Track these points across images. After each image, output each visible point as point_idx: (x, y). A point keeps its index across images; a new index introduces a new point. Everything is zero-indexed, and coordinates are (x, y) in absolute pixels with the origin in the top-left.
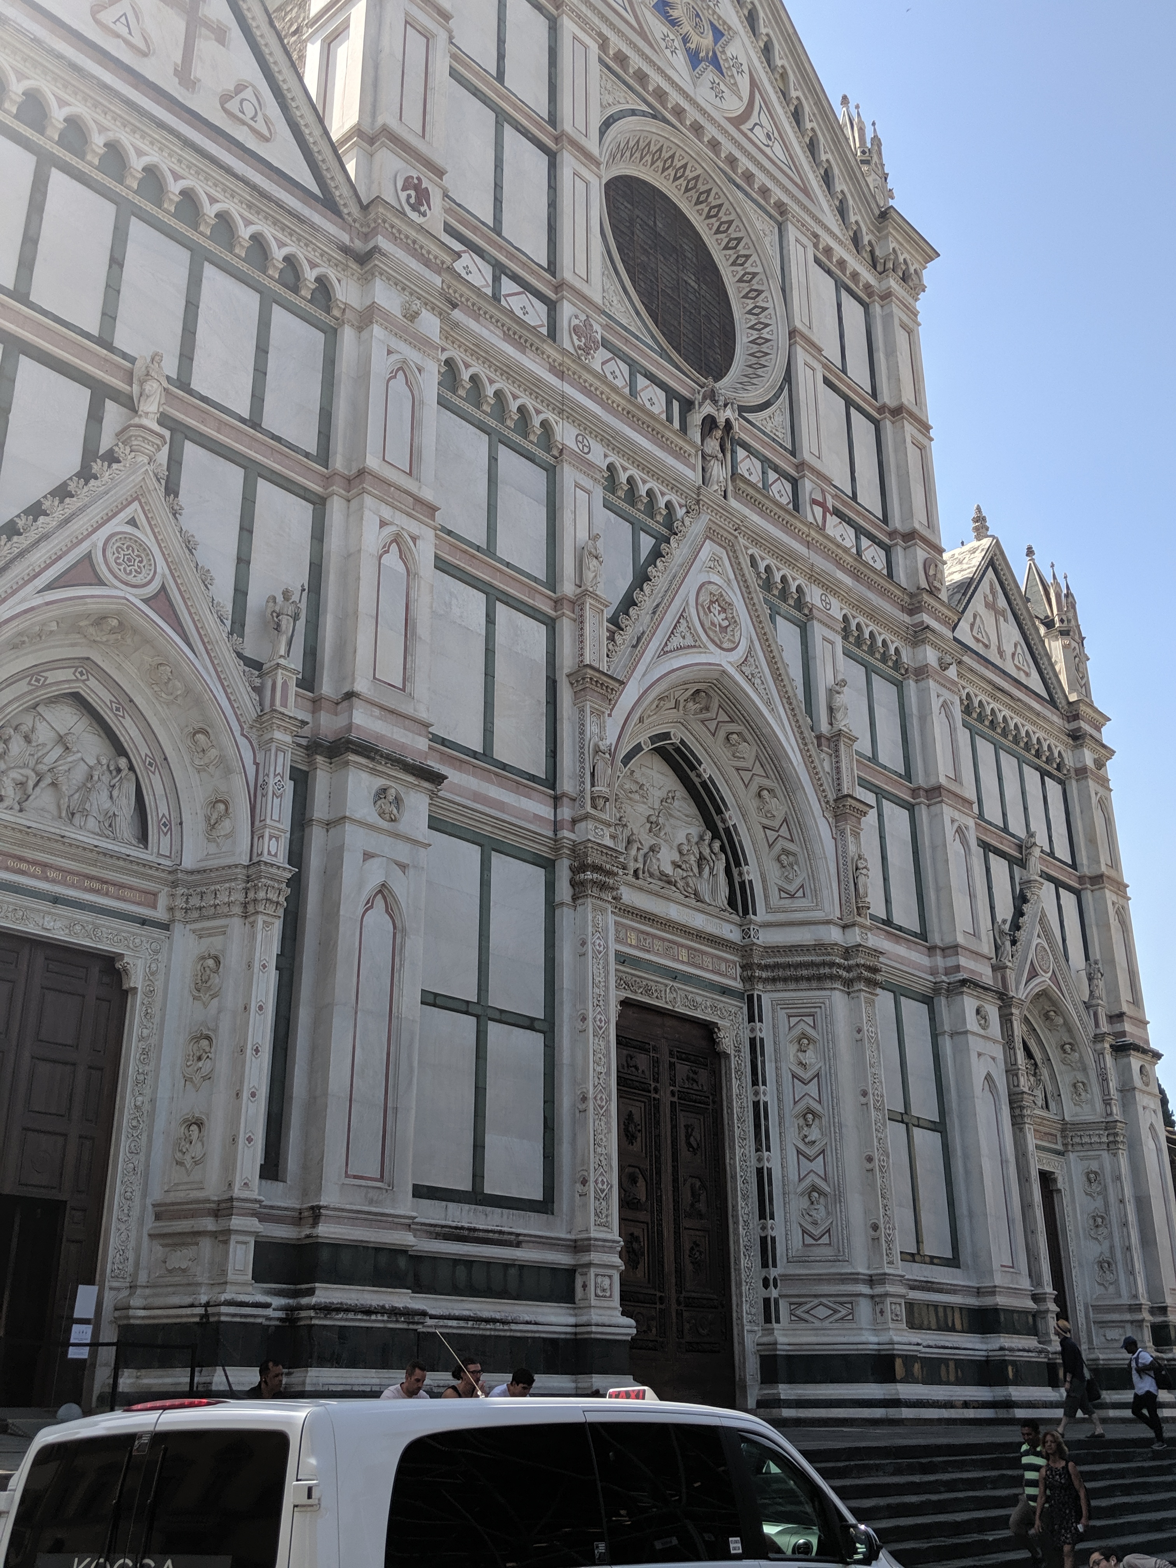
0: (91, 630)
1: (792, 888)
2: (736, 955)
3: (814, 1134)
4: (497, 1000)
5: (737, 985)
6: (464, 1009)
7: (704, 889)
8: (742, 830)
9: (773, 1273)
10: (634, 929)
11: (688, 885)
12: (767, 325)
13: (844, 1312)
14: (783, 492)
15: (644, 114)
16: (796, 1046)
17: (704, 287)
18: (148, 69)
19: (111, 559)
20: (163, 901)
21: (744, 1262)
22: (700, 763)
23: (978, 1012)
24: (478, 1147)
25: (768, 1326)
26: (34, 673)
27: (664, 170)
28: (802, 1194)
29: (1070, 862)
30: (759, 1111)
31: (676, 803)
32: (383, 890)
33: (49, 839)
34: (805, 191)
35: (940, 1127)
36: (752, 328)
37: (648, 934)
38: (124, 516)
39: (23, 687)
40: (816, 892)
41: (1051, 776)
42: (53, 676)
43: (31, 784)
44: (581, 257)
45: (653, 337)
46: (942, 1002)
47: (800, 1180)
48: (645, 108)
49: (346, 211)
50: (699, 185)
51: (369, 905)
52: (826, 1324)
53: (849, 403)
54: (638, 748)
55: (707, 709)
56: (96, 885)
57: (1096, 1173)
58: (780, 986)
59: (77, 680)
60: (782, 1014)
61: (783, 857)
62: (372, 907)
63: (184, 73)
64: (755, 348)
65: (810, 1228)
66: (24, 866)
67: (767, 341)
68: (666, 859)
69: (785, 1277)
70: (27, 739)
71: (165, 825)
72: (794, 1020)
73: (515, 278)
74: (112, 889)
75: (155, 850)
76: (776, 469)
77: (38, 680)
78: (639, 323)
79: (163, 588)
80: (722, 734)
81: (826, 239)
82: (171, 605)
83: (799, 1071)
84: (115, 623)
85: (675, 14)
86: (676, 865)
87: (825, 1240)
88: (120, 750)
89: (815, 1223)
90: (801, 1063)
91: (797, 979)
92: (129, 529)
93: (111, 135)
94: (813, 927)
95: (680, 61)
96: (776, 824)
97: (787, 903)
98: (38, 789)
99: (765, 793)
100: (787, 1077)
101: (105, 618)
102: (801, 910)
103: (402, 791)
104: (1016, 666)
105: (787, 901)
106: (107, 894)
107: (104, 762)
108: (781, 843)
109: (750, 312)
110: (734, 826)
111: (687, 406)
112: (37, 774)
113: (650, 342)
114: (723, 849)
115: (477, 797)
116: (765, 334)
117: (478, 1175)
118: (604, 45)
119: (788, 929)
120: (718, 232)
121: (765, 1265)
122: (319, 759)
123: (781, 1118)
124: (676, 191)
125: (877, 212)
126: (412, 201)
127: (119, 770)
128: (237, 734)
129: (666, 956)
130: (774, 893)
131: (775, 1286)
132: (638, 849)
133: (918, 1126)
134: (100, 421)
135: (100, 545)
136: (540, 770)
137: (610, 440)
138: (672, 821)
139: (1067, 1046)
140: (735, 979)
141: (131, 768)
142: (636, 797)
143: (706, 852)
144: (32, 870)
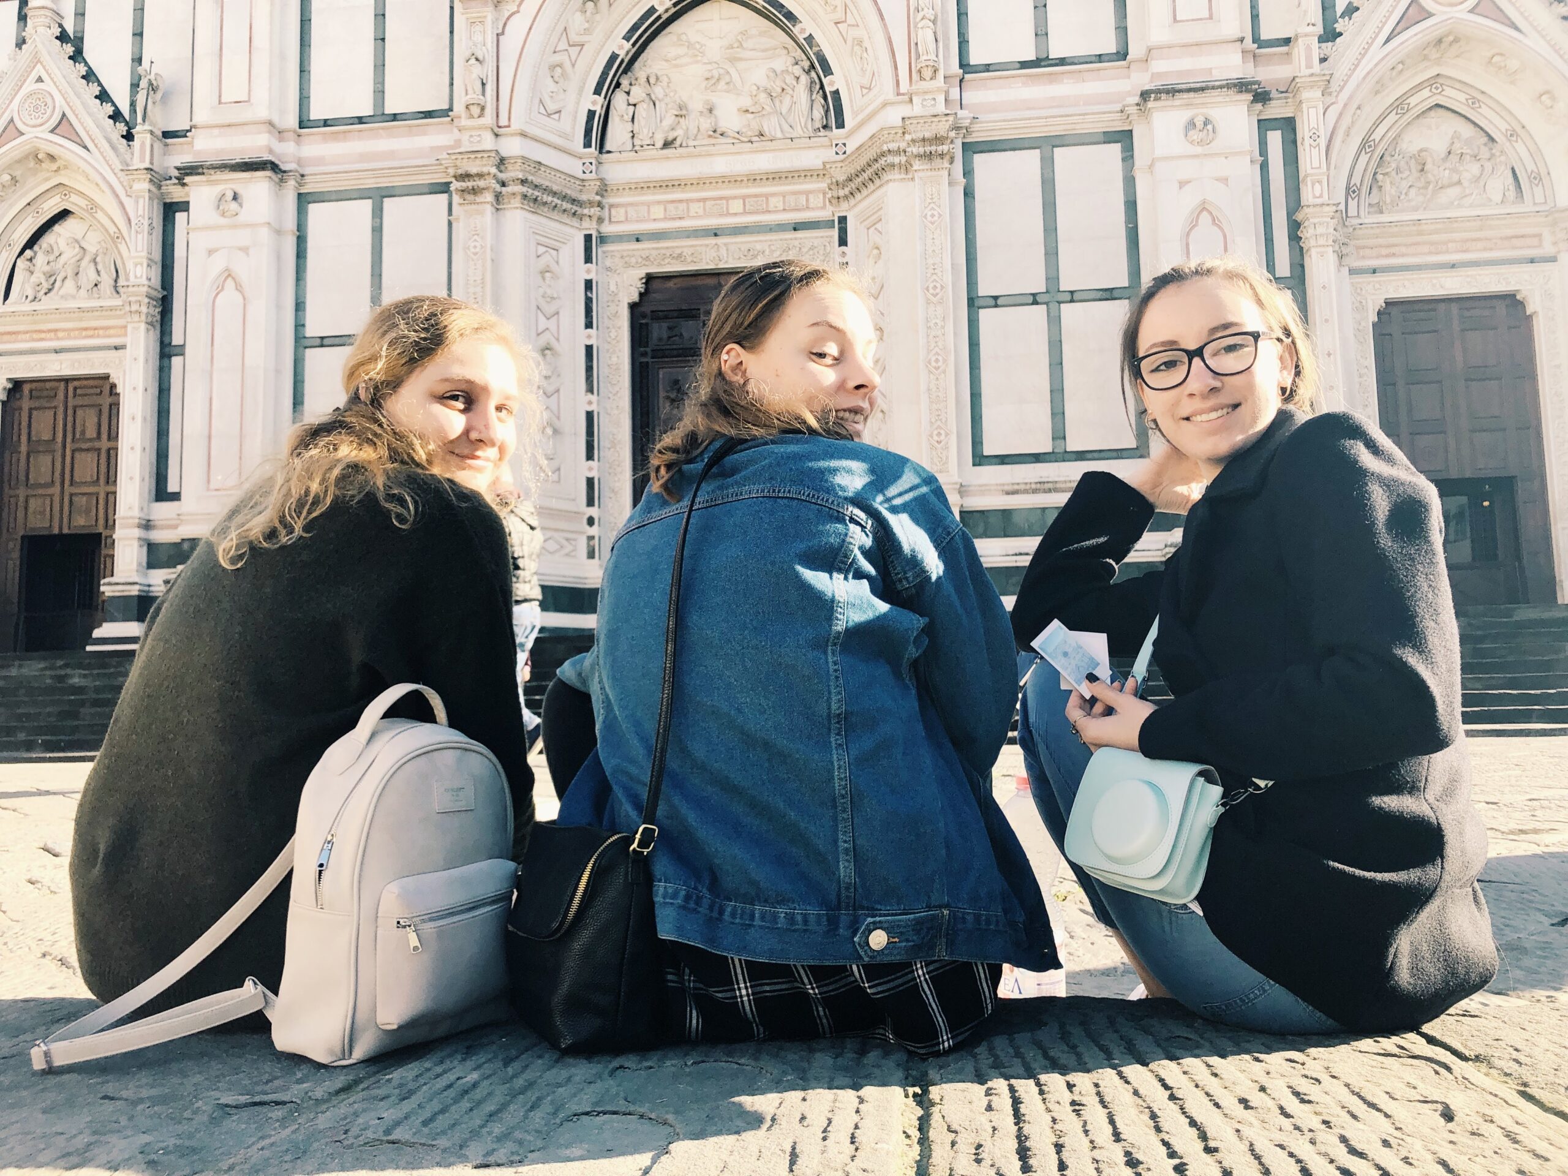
1: (866, 83)
2: (822, 181)
5: (825, 213)
8: (819, 37)
10: (659, 202)
19: (25, 114)
23: (1189, 125)
32: (229, 274)
33: (48, 314)
35: (1130, 293)
37: (679, 201)
38: (30, 78)
39: (29, 220)
43: (44, 281)
51: (219, 289)
58: (856, 198)
59: (63, 201)
60: (863, 228)
61: (856, 49)
62: (222, 290)
66: (43, 335)
68: (726, 112)
72: (869, 231)
74: (101, 332)
77: (38, 212)
79: (63, 116)
82: (71, 124)
86: (742, 113)
92: (40, 85)
94: (878, 116)
96: (840, 14)
98: (58, 284)
102: (872, 99)
103: (239, 186)
105: (866, 96)
106: (98, 336)
108: (851, 34)
110: (811, 34)
112: (46, 273)
115: (363, 157)
129: (712, 215)
130: (856, 92)
133: (1073, 300)
135: (16, 109)
136: (441, 103)
138: (742, 65)
140: (824, 207)
143: (790, 80)
144: (48, 335)
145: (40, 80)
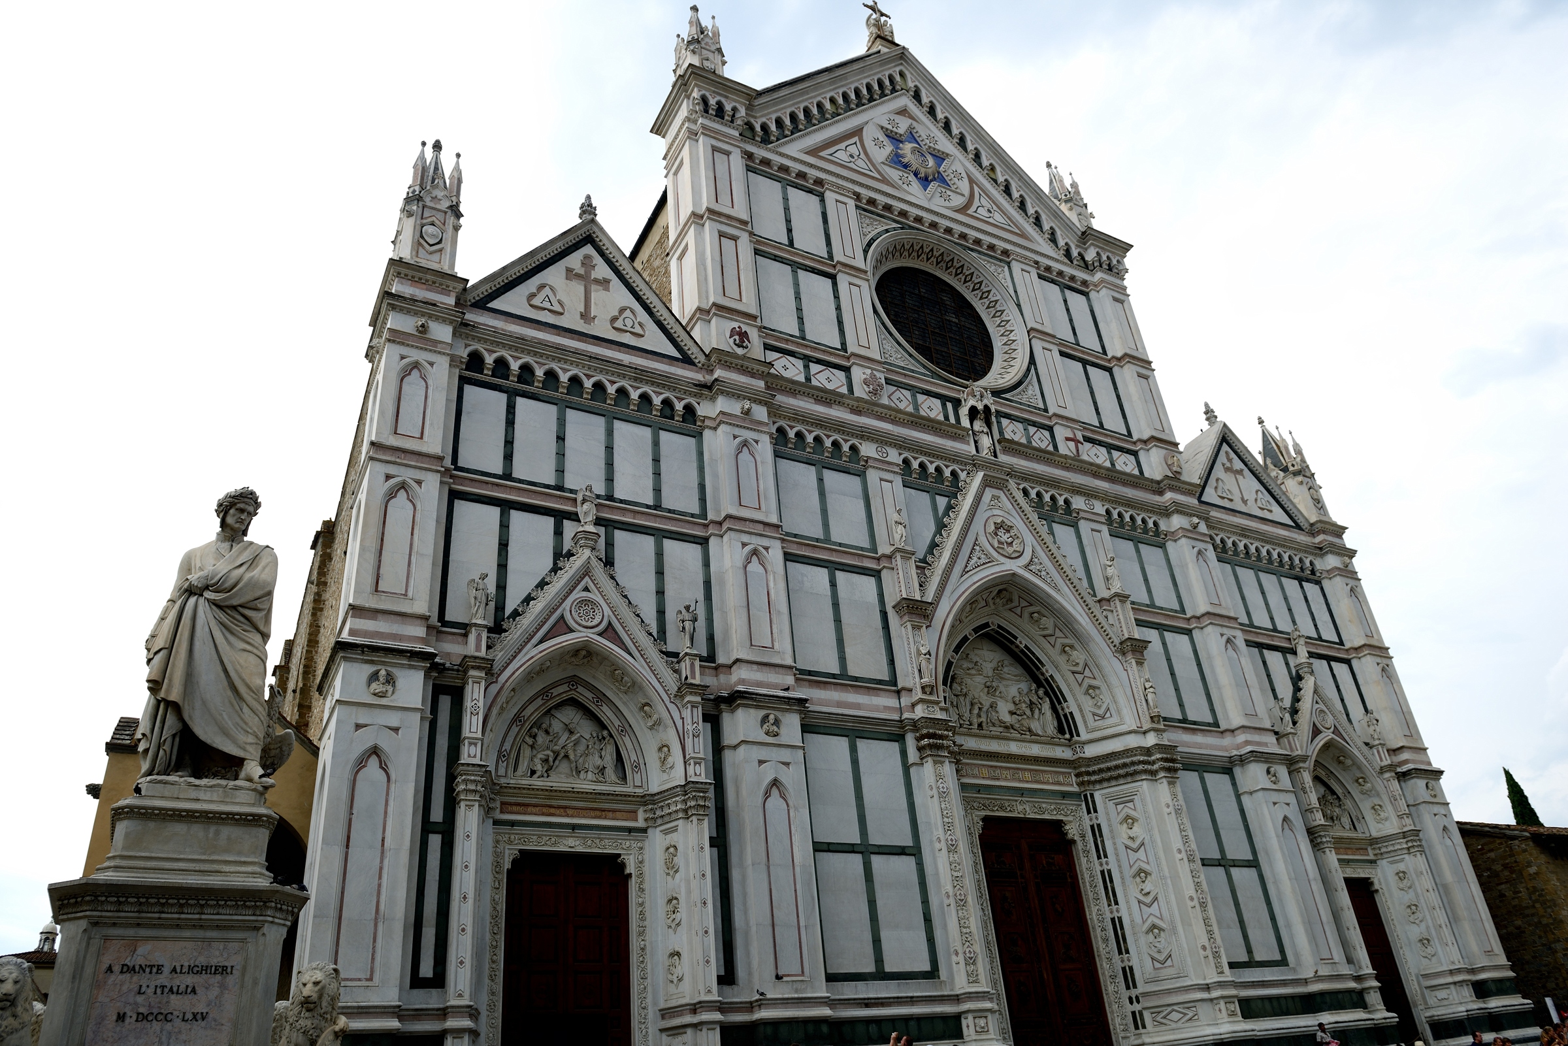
0: (573, 659)
1: (1101, 712)
2: (1070, 768)
3: (1148, 887)
4: (875, 839)
5: (1075, 789)
6: (851, 849)
7: (1035, 726)
8: (1057, 677)
9: (1134, 993)
10: (984, 765)
11: (1022, 724)
12: (1012, 331)
13: (1191, 1014)
14: (1043, 438)
15: (895, 229)
16: (1125, 825)
17: (963, 319)
18: (563, 322)
19: (576, 616)
20: (641, 815)
21: (1111, 988)
22: (1016, 638)
23: (1268, 772)
24: (877, 942)
25: (1138, 1031)
26: (544, 693)
27: (918, 257)
28: (1147, 933)
29: (1337, 641)
30: (1107, 877)
31: (1006, 669)
32: (775, 783)
33: (565, 791)
34: (1023, 235)
35: (1254, 864)
36: (1002, 335)
37: (996, 767)
38: (580, 587)
39: (539, 702)
40: (1119, 712)
41: (1308, 581)
42: (555, 692)
43: (551, 759)
44: (862, 334)
45: (924, 367)
46: (1237, 771)
47: (1144, 922)
48: (895, 225)
49: (697, 361)
50: (945, 258)
51: (767, 794)
52: (1179, 1024)
53: (1085, 363)
54: (965, 639)
55: (1011, 600)
56: (598, 813)
57: (1404, 872)
58: (1105, 784)
59: (571, 690)
60: (1111, 804)
61: (1091, 691)
62: (770, 795)
63: (586, 316)
64: (1007, 348)
65: (1156, 956)
66: (552, 811)
67: (1014, 341)
68: (1004, 710)
69: (1145, 994)
70: (547, 732)
71: (636, 767)
72: (1120, 807)
73: (819, 362)
74: (608, 814)
75: (632, 784)
76: (1034, 424)
77: (547, 696)
78: (913, 361)
79: (610, 624)
80: (1026, 615)
81: (1045, 262)
82: (616, 633)
83: (1130, 843)
84: (584, 653)
85: (905, 160)
86: (1012, 713)
87: (1169, 963)
88: (603, 727)
89: (1159, 952)
90: (1130, 838)
91: (1117, 778)
92: (585, 594)
93: (547, 367)
94: (1121, 738)
95: (915, 187)
96: (1079, 669)
97: (1100, 723)
98: (557, 762)
99: (1067, 648)
100: (1122, 849)
101: (578, 651)
102: (1111, 724)
103: (779, 714)
104: (1260, 508)
105: (1100, 722)
106: (605, 818)
107: (595, 735)
108: (1087, 682)
109: (999, 326)
110: (1051, 676)
111: (957, 403)
112: (554, 752)
113: (923, 370)
114: (1046, 693)
115: (839, 704)
116: (1012, 337)
117: (879, 960)
118: (858, 197)
119: (1104, 742)
120: (965, 282)
121: (1128, 988)
122: (723, 706)
123: (1122, 878)
124: (930, 266)
125: (1080, 234)
126: (737, 342)
127: (604, 738)
128: (668, 703)
129: (1014, 780)
130: (1090, 718)
131: (1138, 1002)
132: (980, 709)
133: (1234, 866)
134: (561, 534)
135: (568, 608)
136: (885, 676)
137: (901, 444)
138: (1005, 682)
139: (1360, 780)
140: (1072, 785)
141: (611, 736)
142: (973, 672)
143: (1035, 699)
144: (558, 812)
145: (586, 589)
